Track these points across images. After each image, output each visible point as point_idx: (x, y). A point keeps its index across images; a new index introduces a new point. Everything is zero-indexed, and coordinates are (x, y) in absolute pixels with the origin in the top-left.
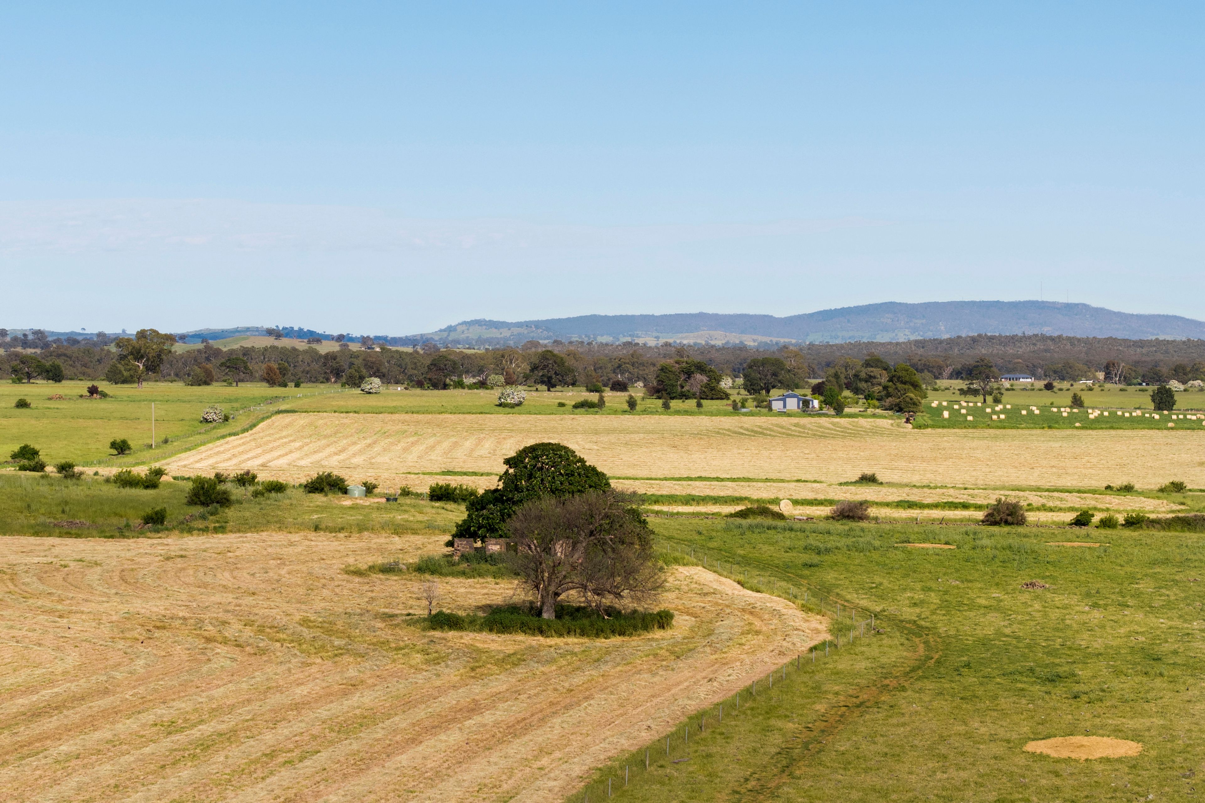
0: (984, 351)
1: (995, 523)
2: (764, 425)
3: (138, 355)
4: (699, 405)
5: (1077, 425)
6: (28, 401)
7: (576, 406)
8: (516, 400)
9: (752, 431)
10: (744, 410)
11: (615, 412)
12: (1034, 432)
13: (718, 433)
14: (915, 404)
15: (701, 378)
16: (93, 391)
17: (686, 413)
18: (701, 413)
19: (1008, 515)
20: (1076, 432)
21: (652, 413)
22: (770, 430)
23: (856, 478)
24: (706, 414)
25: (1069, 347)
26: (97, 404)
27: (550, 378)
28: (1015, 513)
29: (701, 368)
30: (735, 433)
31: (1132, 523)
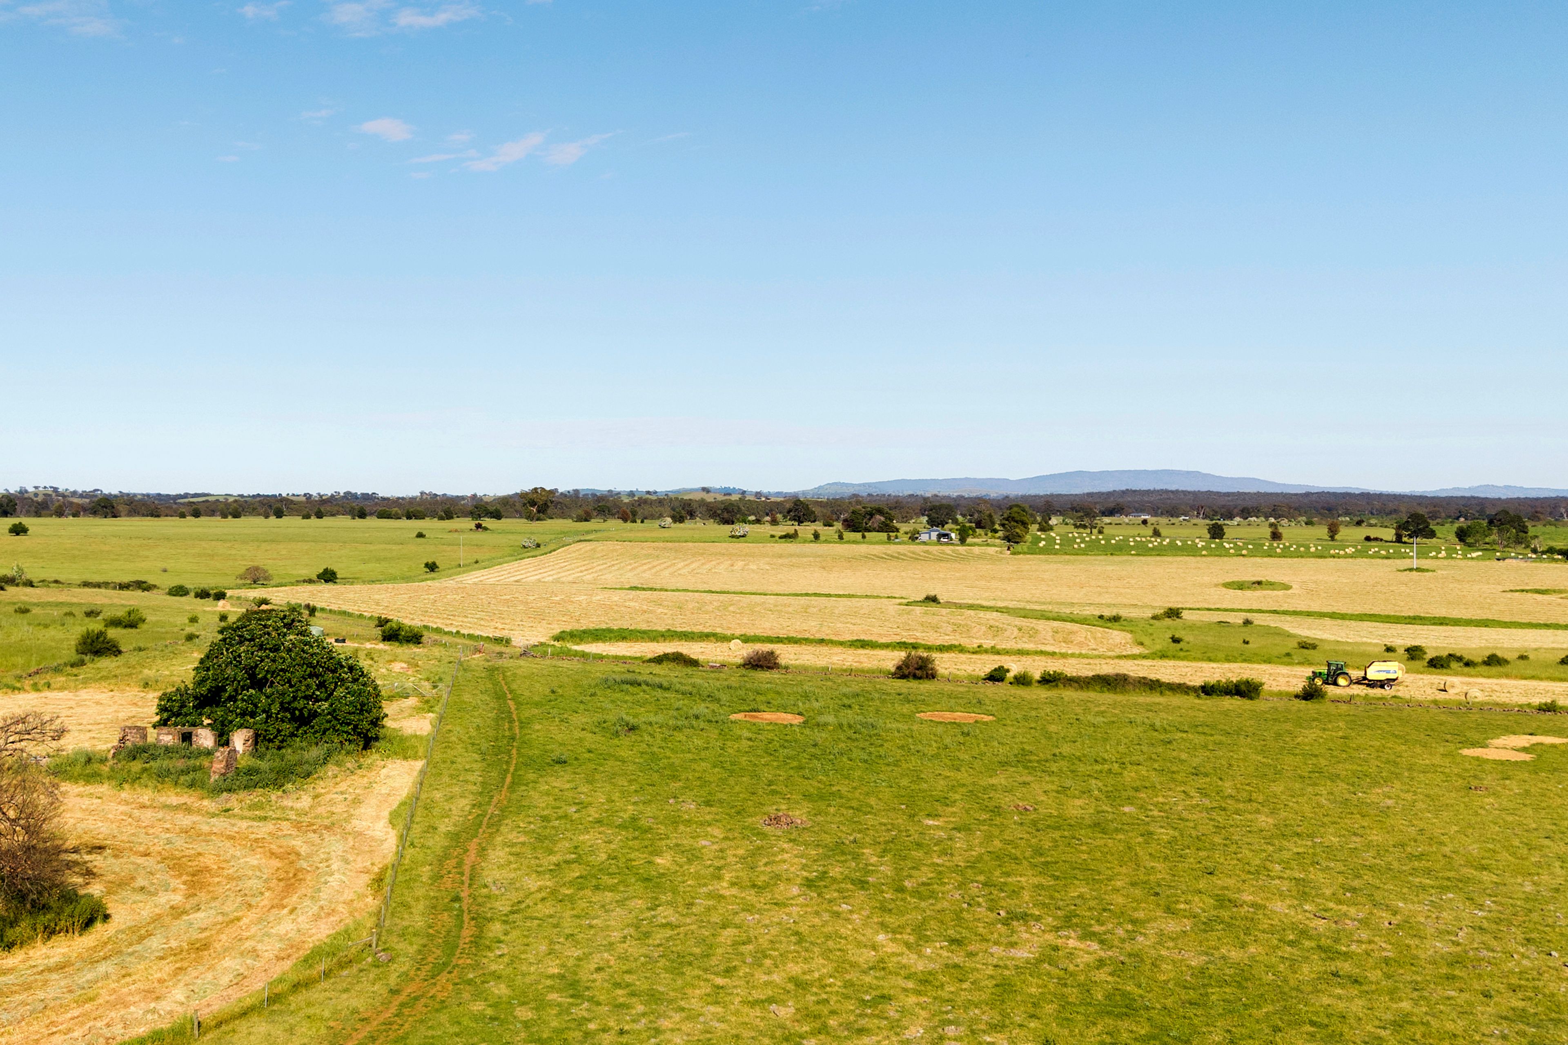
0: (1129, 499)
1: (904, 677)
2: (902, 552)
3: (533, 503)
4: (864, 537)
5: (1133, 552)
6: (424, 533)
7: (781, 538)
8: (742, 533)
9: (892, 556)
10: (897, 540)
11: (805, 542)
12: (1099, 558)
13: (866, 557)
14: (1019, 536)
15: (880, 518)
16: (479, 526)
17: (855, 542)
18: (864, 543)
19: (918, 669)
20: (1130, 558)
21: (830, 542)
22: (905, 555)
23: (921, 597)
24: (868, 543)
25: (1182, 496)
26: (480, 536)
27: (799, 517)
28: (926, 666)
29: (880, 511)
30: (878, 557)
31: (1048, 680)
